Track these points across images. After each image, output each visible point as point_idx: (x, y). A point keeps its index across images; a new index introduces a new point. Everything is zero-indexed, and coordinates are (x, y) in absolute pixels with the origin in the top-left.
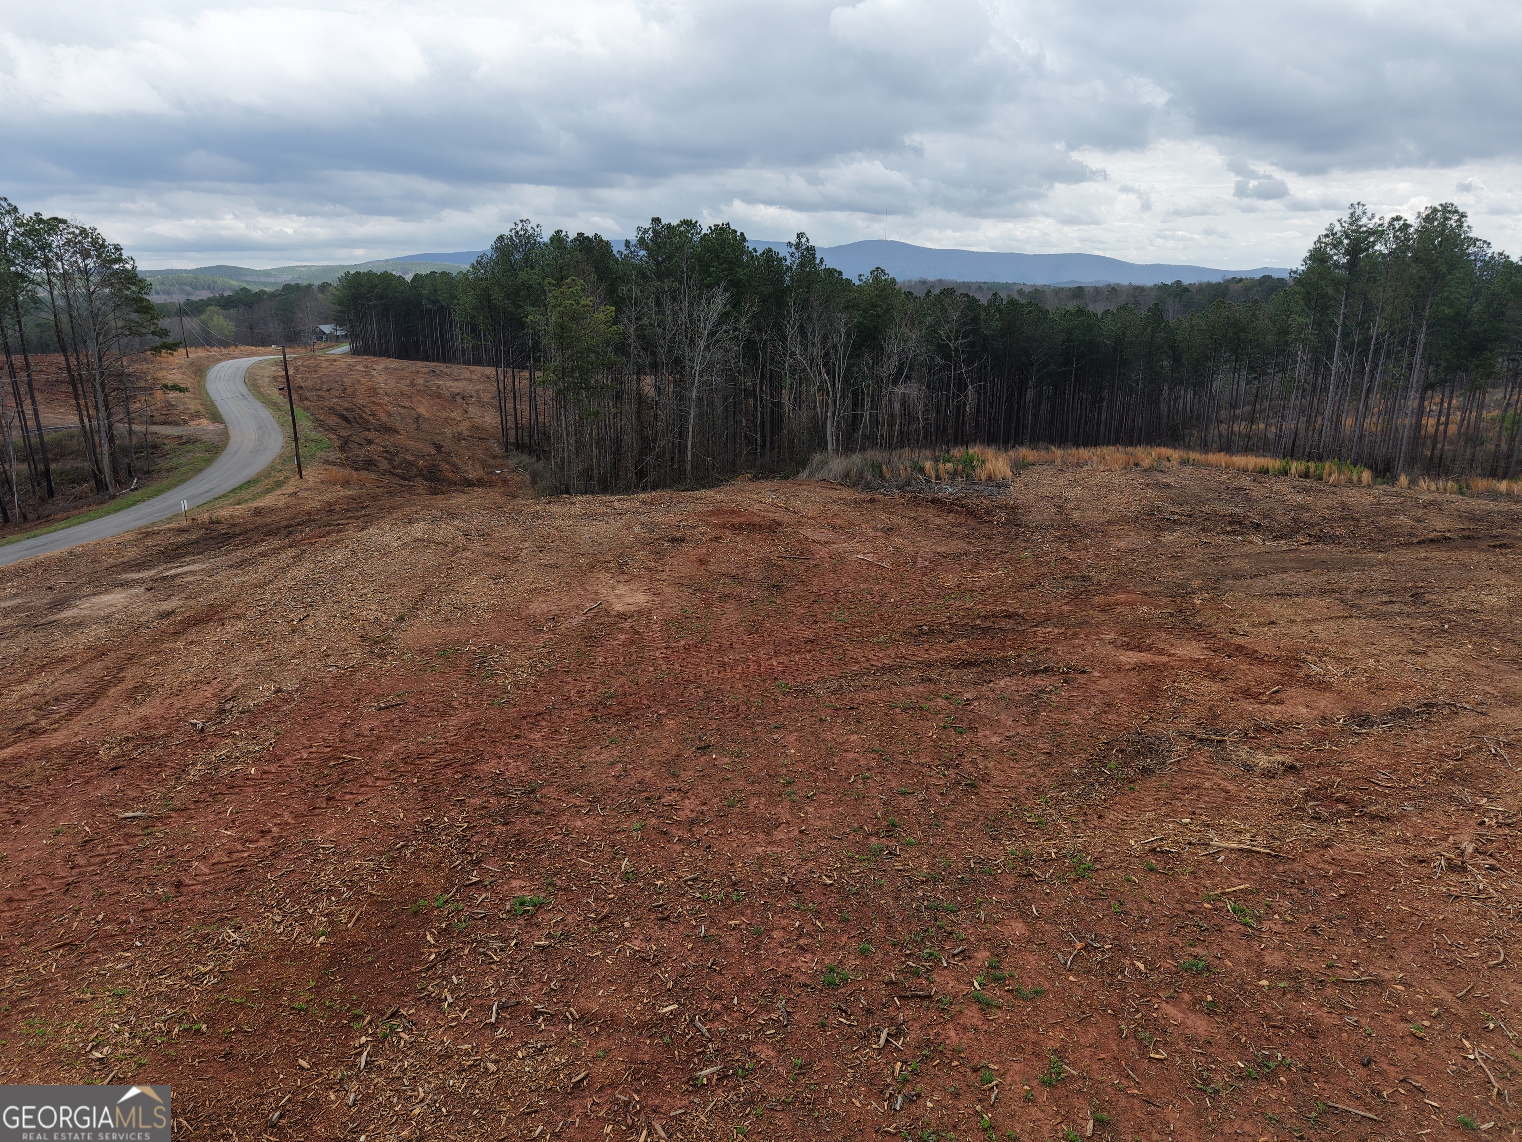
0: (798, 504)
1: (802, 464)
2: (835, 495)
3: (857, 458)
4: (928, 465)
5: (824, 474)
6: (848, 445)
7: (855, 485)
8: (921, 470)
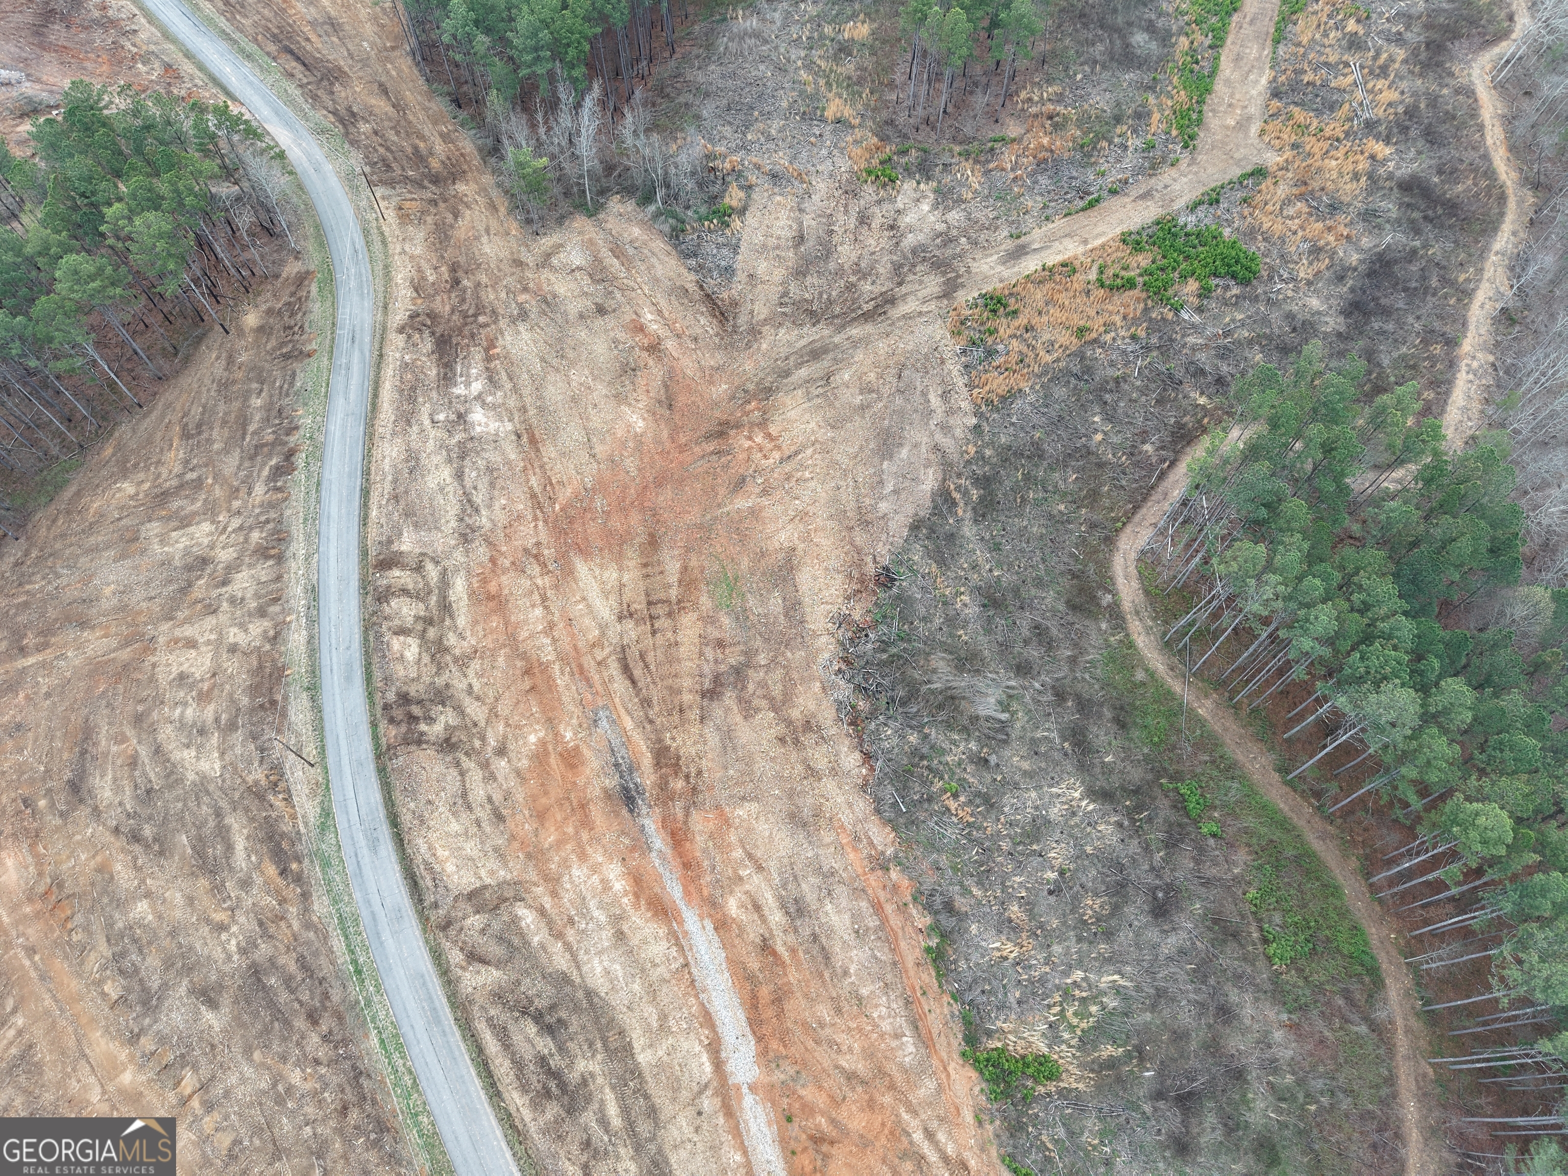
7: (675, 247)
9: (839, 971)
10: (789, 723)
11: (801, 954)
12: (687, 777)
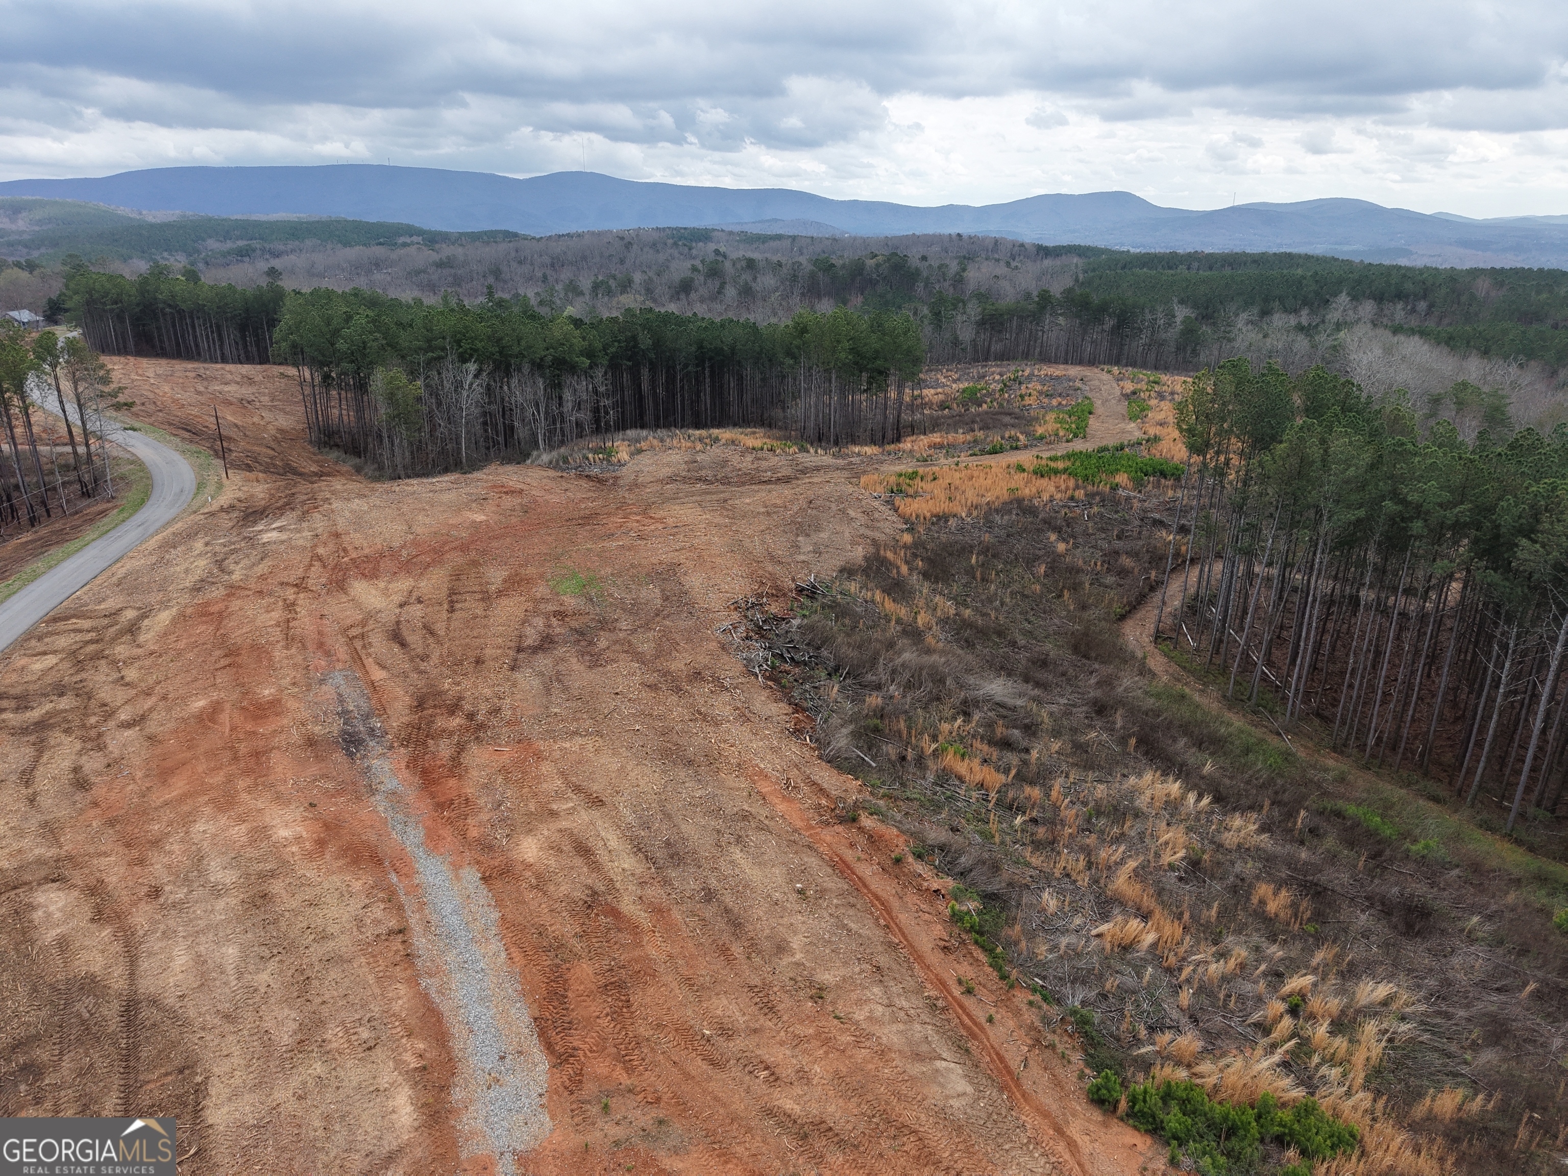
0: (529, 480)
1: (528, 455)
2: (545, 474)
3: (555, 454)
4: (590, 456)
5: (539, 462)
6: (552, 448)
7: (554, 468)
8: (587, 458)
9: (766, 945)
10: (666, 673)
11: (676, 915)
12: (471, 716)
